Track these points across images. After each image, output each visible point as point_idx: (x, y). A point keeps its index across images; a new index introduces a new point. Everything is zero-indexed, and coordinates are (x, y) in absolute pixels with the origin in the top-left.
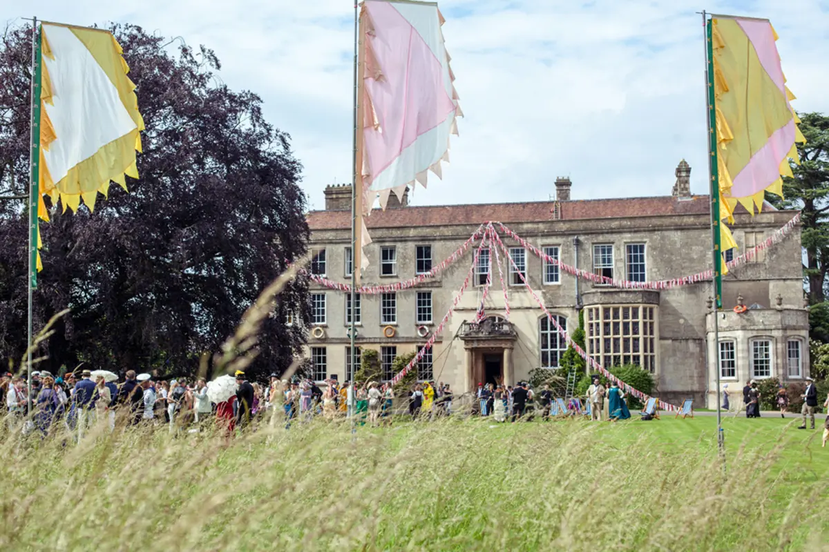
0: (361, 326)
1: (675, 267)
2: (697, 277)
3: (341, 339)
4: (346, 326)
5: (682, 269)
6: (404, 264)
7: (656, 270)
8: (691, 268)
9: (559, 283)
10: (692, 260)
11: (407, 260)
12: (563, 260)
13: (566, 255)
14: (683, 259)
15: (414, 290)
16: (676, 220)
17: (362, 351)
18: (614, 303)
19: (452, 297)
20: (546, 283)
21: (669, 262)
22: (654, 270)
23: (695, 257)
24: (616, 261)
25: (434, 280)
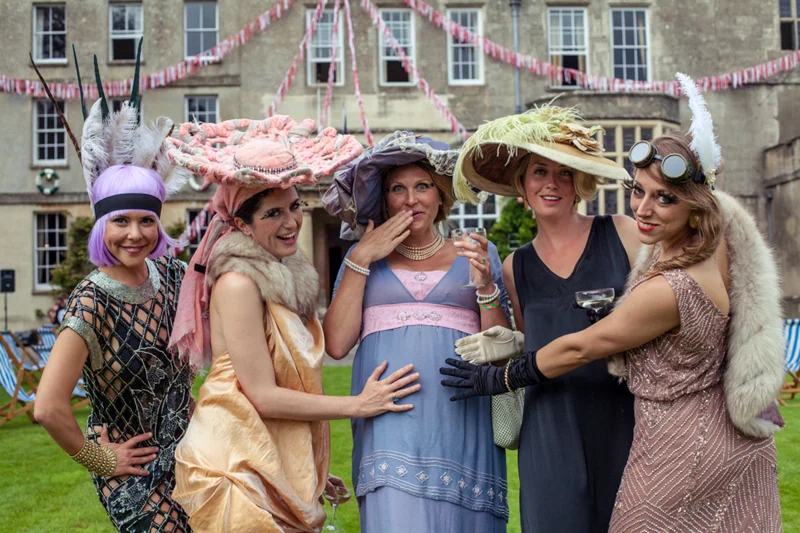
0: (66, 168)
1: (705, 54)
2: (749, 74)
3: (22, 196)
4: (34, 168)
5: (720, 59)
6: (158, 40)
7: (670, 60)
8: (736, 57)
9: (480, 81)
10: (736, 43)
11: (167, 31)
12: (487, 36)
13: (496, 26)
14: (722, 40)
15: (180, 93)
17: (70, 220)
18: (606, 118)
19: (262, 106)
20: (453, 82)
21: (694, 44)
22: (665, 60)
23: (743, 37)
24: (593, 39)
25: (222, 72)
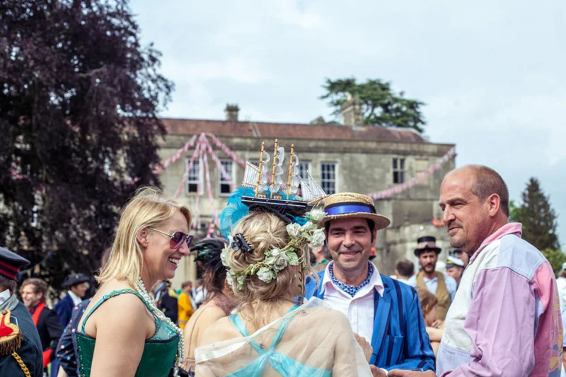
2: (380, 195)
5: (367, 187)
8: (374, 186)
10: (374, 180)
14: (368, 179)
16: (362, 144)
22: (344, 187)
23: (377, 177)
